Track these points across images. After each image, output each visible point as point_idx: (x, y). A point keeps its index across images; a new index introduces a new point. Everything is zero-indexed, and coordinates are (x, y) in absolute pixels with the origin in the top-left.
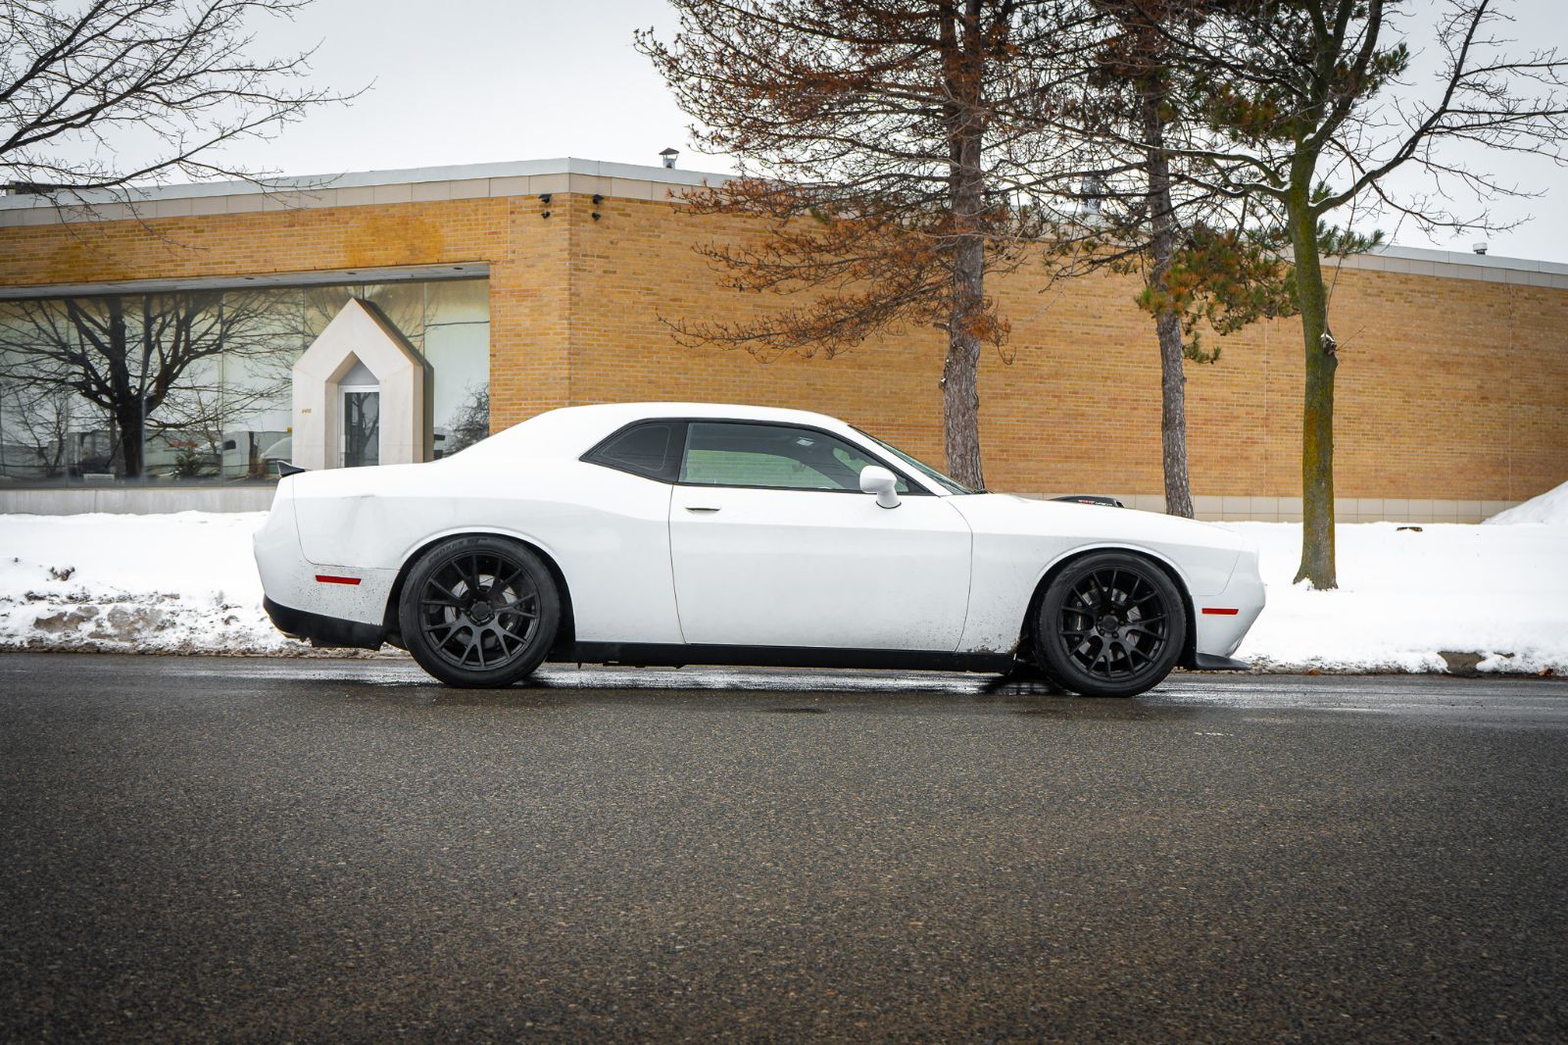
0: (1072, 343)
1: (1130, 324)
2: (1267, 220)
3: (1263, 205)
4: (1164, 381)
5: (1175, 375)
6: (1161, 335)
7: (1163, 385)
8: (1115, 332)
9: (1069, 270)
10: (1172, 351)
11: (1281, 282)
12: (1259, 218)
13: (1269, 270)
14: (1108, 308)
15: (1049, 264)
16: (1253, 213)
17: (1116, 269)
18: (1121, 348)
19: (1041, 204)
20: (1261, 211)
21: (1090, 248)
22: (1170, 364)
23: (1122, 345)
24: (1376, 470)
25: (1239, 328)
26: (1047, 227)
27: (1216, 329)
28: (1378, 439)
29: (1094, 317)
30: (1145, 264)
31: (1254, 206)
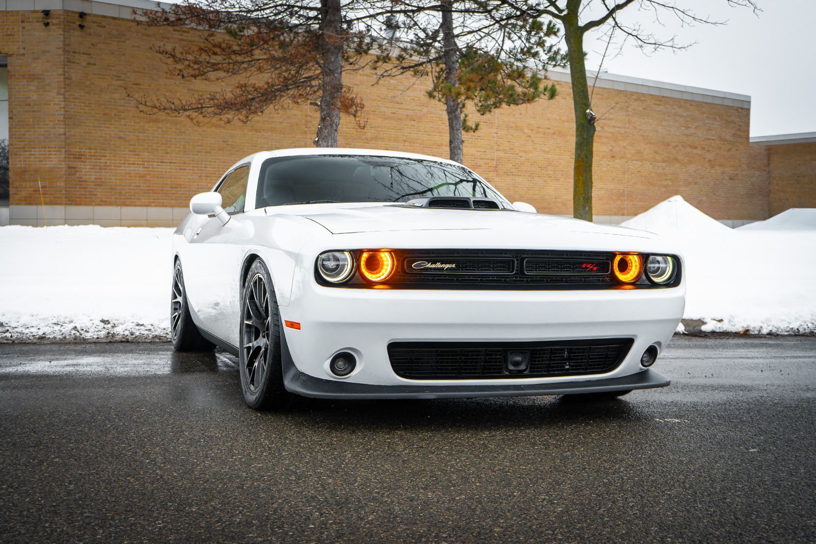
0: (385, 119)
1: (419, 108)
2: (518, 43)
3: (515, 33)
4: (451, 142)
5: (458, 139)
6: (449, 113)
7: (450, 145)
8: (410, 113)
9: (389, 72)
10: (456, 124)
11: (528, 81)
12: (513, 42)
13: (520, 74)
14: (406, 98)
15: (375, 69)
16: (509, 38)
17: (416, 73)
18: (414, 123)
19: (372, 30)
20: (514, 37)
21: (401, 59)
22: (455, 131)
23: (414, 120)
24: (556, 198)
25: (490, 111)
26: (375, 46)
27: (478, 111)
28: (557, 180)
29: (398, 103)
30: (433, 70)
31: (509, 34)
